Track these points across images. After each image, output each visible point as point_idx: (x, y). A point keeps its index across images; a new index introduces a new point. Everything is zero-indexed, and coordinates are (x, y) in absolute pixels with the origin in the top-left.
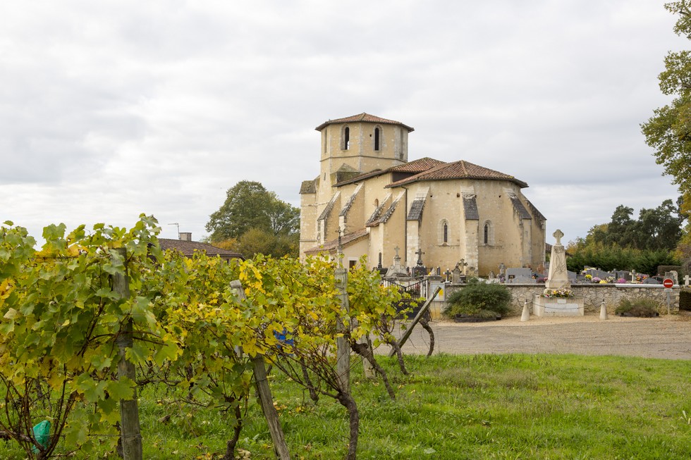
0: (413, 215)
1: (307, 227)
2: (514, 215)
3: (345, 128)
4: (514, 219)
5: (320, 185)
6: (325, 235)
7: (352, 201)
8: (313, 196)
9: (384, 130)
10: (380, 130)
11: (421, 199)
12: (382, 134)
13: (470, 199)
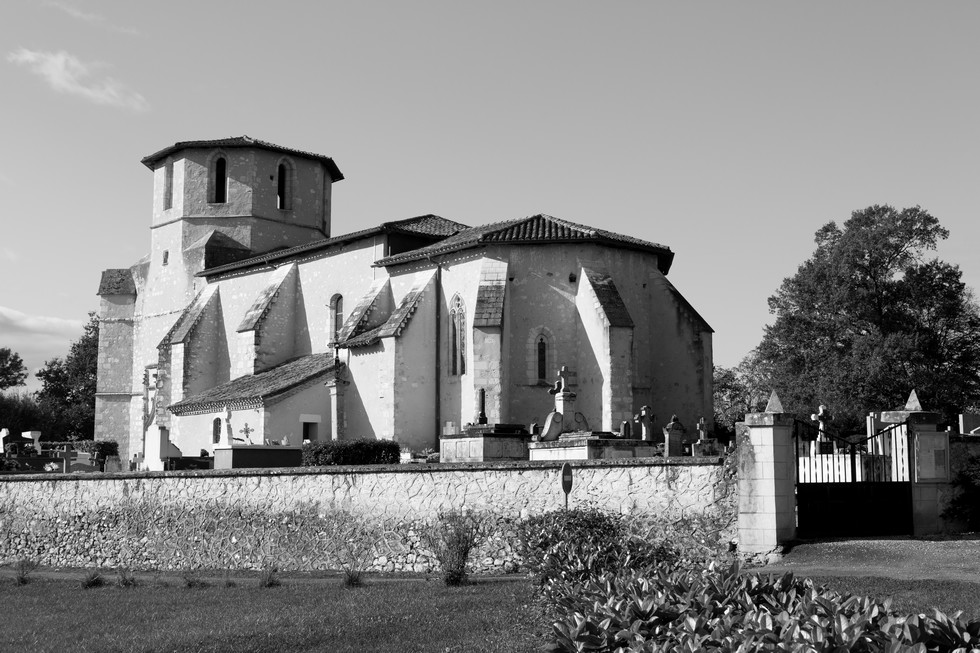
0: (486, 316)
1: (113, 365)
2: (679, 324)
3: (216, 160)
4: (680, 332)
5: (152, 276)
6: (186, 376)
8: (129, 300)
9: (294, 166)
10: (288, 167)
11: (495, 283)
12: (291, 176)
13: (604, 286)
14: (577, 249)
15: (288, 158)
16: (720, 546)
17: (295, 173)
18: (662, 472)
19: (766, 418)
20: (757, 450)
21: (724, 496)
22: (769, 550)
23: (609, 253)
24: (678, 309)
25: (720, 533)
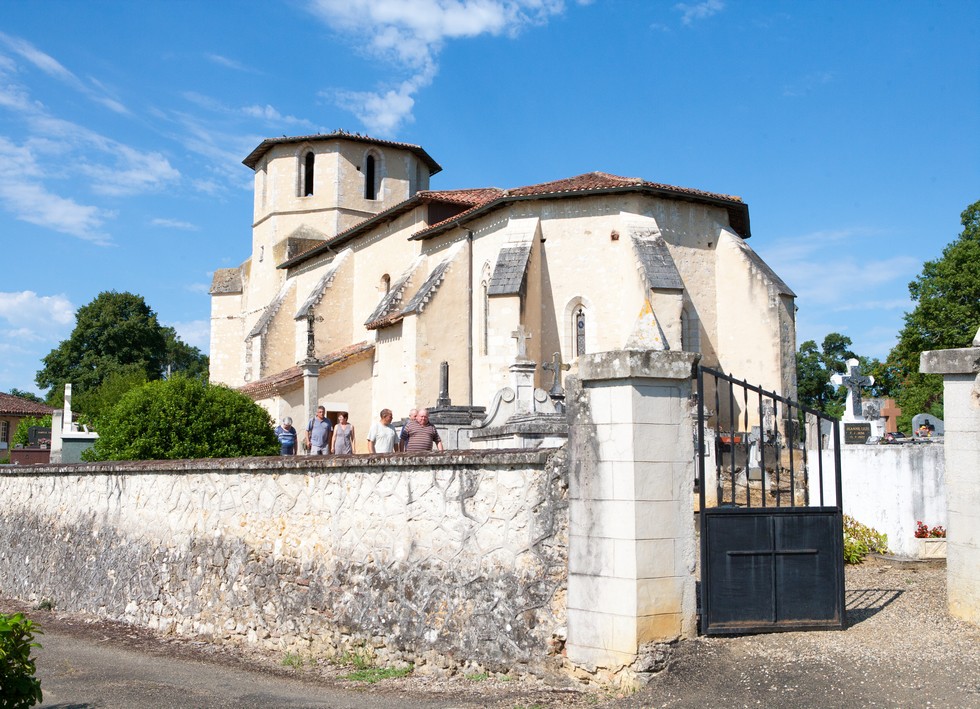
0: (503, 282)
3: (305, 154)
5: (252, 273)
7: (325, 284)
8: (237, 298)
9: (383, 157)
10: (376, 158)
11: (520, 245)
12: (380, 167)
13: (650, 242)
14: (621, 200)
15: (376, 148)
16: (535, 643)
17: (383, 163)
18: (453, 479)
19: (616, 362)
20: (603, 434)
21: (550, 534)
22: (621, 664)
23: (661, 205)
24: (750, 269)
25: (538, 612)
